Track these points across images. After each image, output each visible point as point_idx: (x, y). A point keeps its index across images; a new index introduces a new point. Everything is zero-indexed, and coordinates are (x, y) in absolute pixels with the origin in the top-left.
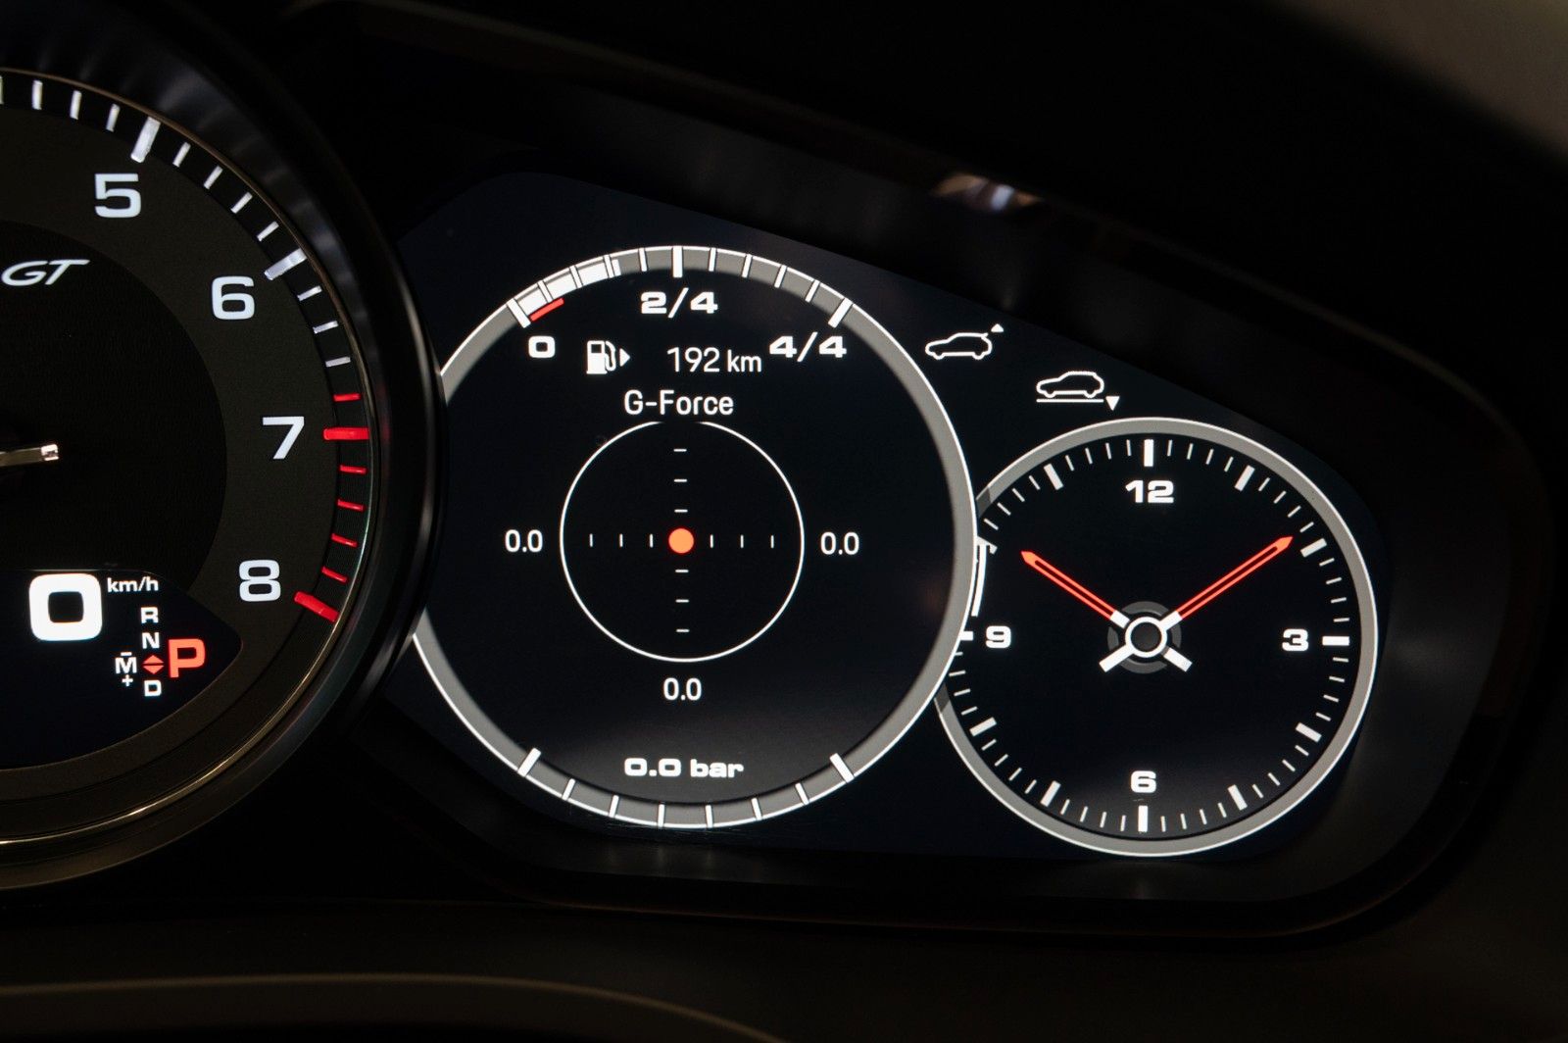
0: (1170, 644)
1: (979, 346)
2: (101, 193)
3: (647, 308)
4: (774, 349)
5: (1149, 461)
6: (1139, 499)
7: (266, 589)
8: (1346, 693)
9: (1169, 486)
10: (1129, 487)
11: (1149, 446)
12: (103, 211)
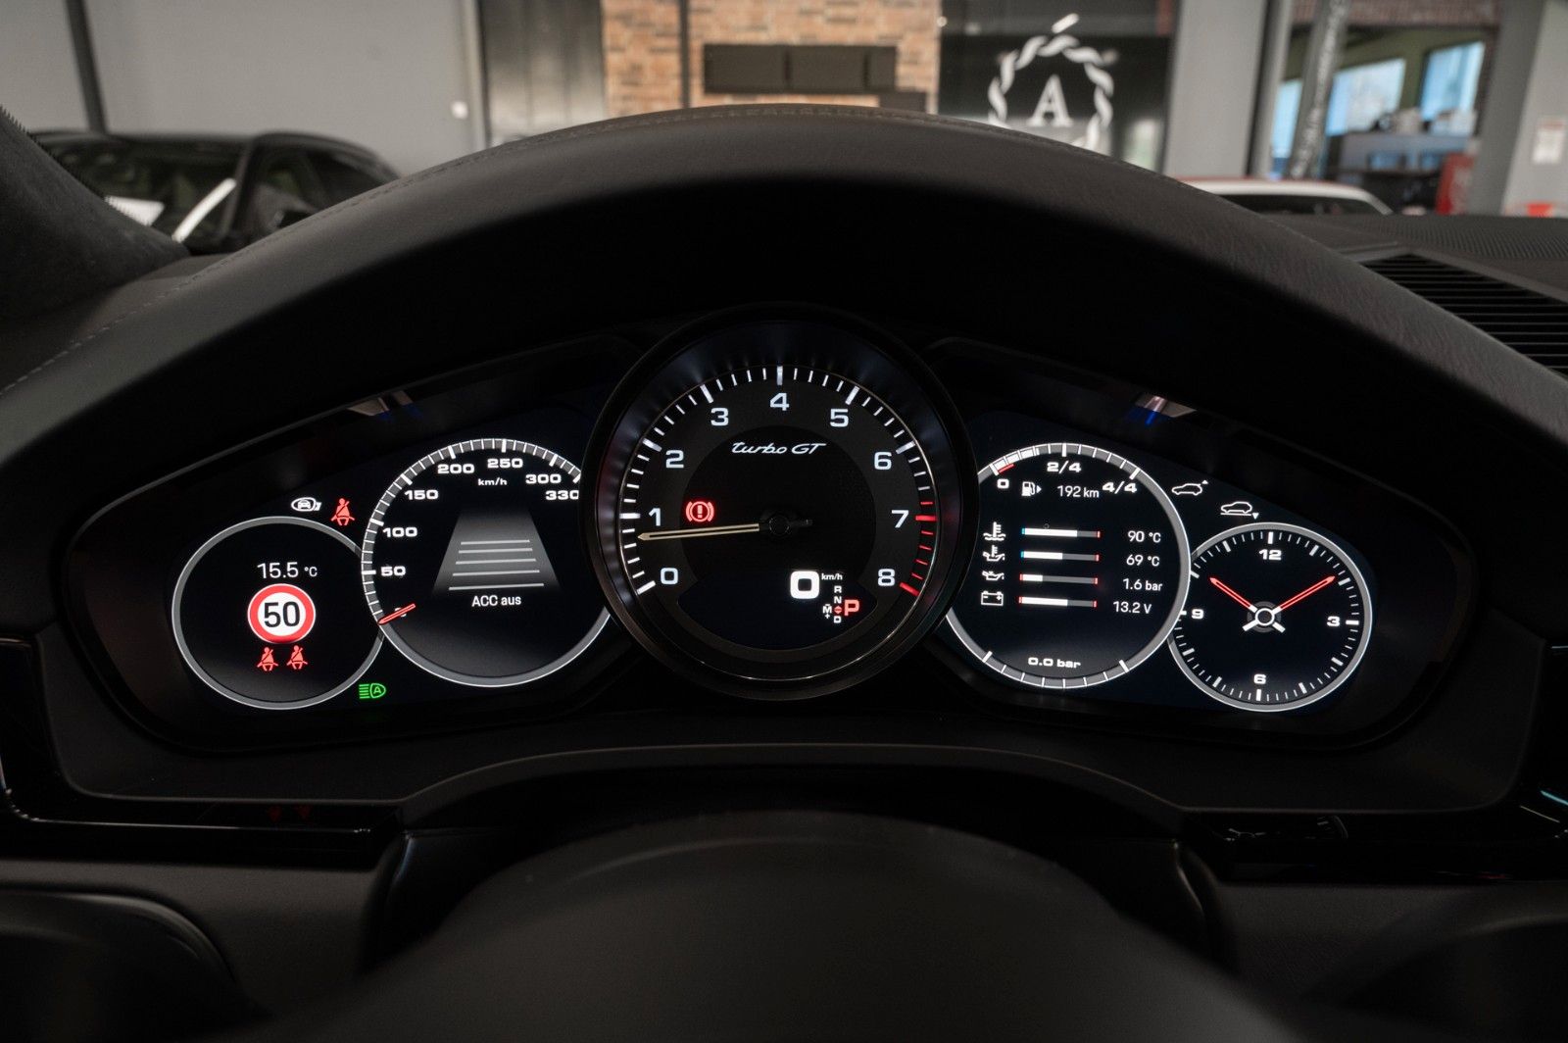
0: (1276, 620)
1: (1197, 489)
2: (833, 417)
3: (1050, 469)
4: (1105, 488)
5: (1270, 541)
6: (1265, 557)
7: (889, 581)
8: (1356, 645)
9: (1279, 552)
10: (1261, 552)
11: (1271, 535)
12: (833, 424)
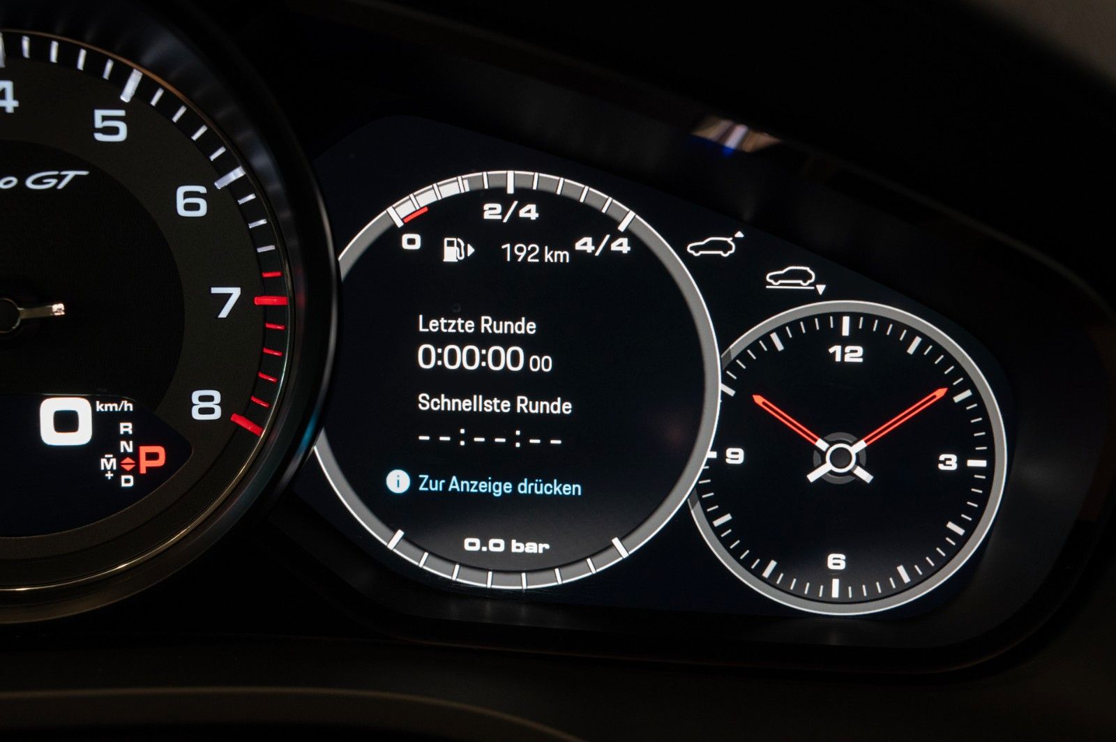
0: (858, 463)
1: (726, 247)
2: (99, 124)
3: (487, 215)
4: (578, 246)
5: (846, 331)
6: (838, 359)
7: (211, 411)
8: (983, 500)
9: (860, 350)
11: (846, 321)
12: (99, 137)
